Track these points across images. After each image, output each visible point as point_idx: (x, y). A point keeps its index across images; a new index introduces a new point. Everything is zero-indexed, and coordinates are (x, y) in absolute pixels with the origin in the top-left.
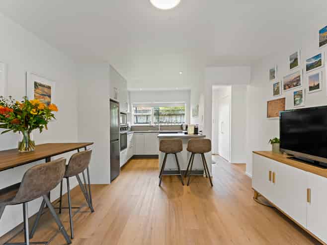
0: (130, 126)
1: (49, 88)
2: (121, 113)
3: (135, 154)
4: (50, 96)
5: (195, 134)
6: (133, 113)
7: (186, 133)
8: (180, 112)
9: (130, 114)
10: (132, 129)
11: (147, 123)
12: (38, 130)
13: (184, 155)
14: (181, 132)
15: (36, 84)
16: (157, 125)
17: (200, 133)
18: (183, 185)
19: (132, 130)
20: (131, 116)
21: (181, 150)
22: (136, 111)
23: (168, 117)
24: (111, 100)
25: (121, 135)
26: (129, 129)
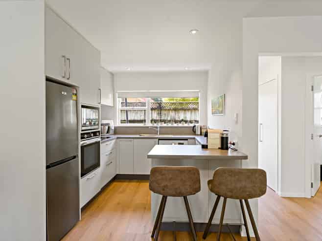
0: (112, 126)
3: (118, 173)
5: (222, 148)
6: (119, 106)
8: (191, 106)
9: (113, 108)
10: (117, 131)
13: (203, 200)
14: (194, 143)
17: (232, 146)
19: (115, 133)
21: (198, 190)
22: (125, 103)
23: (173, 111)
24: (48, 79)
25: (82, 147)
26: (111, 132)
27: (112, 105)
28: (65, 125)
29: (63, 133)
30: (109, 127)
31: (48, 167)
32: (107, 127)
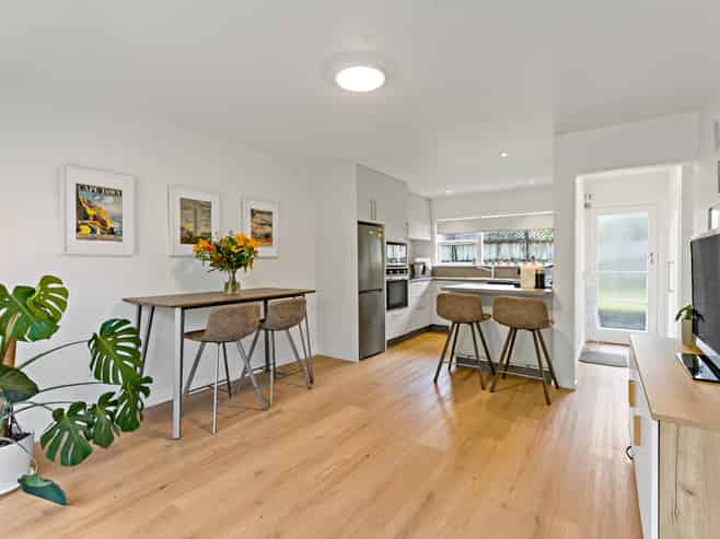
0: (429, 266)
1: (270, 213)
2: (388, 243)
3: (433, 323)
4: (271, 225)
5: (537, 287)
6: (441, 240)
7: (518, 285)
9: (431, 242)
10: (435, 272)
11: (467, 261)
12: (243, 268)
15: (252, 211)
16: (490, 265)
18: (483, 388)
19: (433, 274)
20: (433, 247)
24: (359, 223)
25: (388, 282)
26: (428, 273)
27: (429, 238)
28: (374, 266)
29: (372, 272)
30: (424, 267)
31: (360, 293)
32: (422, 267)
